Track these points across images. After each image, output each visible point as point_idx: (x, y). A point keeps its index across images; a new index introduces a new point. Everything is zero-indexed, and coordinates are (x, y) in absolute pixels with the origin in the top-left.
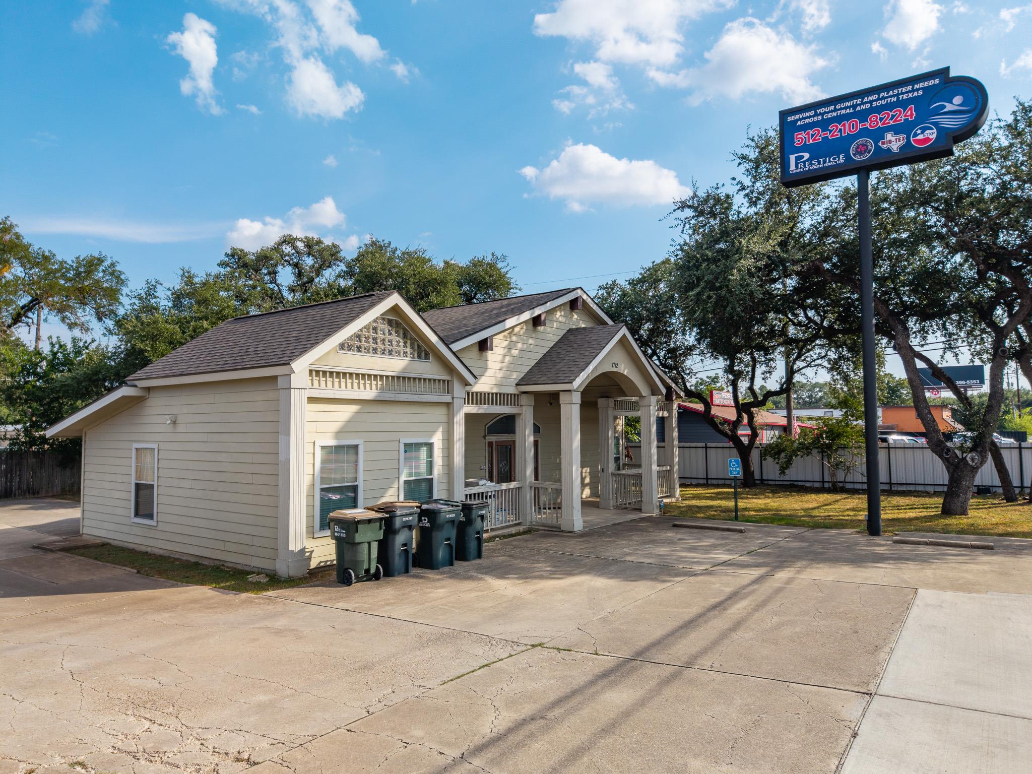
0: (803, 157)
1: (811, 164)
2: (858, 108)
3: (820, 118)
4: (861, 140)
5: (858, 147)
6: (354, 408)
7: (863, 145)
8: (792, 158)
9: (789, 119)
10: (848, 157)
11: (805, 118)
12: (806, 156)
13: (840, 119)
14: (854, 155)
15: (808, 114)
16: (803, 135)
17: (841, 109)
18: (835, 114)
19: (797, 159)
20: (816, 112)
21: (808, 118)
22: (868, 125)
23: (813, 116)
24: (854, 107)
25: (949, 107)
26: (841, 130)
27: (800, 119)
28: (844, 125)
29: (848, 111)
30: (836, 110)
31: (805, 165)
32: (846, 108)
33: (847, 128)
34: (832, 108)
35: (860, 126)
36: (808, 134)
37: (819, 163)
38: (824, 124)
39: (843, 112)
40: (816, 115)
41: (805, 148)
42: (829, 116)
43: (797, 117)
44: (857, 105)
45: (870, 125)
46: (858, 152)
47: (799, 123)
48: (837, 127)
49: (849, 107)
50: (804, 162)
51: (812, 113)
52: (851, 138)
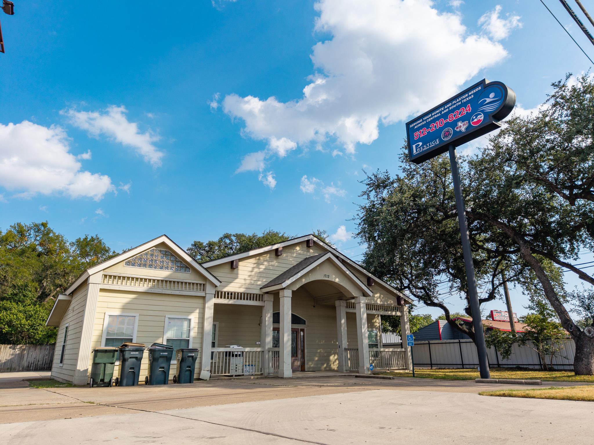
0: (419, 145)
1: (423, 148)
2: (443, 113)
3: (425, 122)
4: (446, 129)
5: (445, 134)
6: (133, 296)
7: (447, 131)
8: (414, 146)
9: (411, 126)
10: (441, 140)
11: (418, 124)
12: (421, 144)
13: (434, 121)
14: (444, 138)
15: (419, 122)
16: (418, 133)
17: (435, 115)
18: (432, 118)
19: (417, 146)
20: (423, 120)
21: (420, 123)
22: (448, 121)
23: (422, 122)
24: (441, 112)
25: (488, 100)
26: (436, 126)
27: (416, 125)
28: (437, 123)
29: (438, 115)
30: (432, 116)
31: (420, 149)
33: (438, 125)
34: (430, 115)
35: (445, 122)
36: (420, 132)
37: (427, 146)
38: (427, 125)
41: (420, 140)
42: (429, 120)
43: (414, 124)
45: (450, 120)
46: (446, 136)
47: (416, 127)
48: (433, 125)
49: (438, 113)
51: (421, 120)
52: (441, 129)
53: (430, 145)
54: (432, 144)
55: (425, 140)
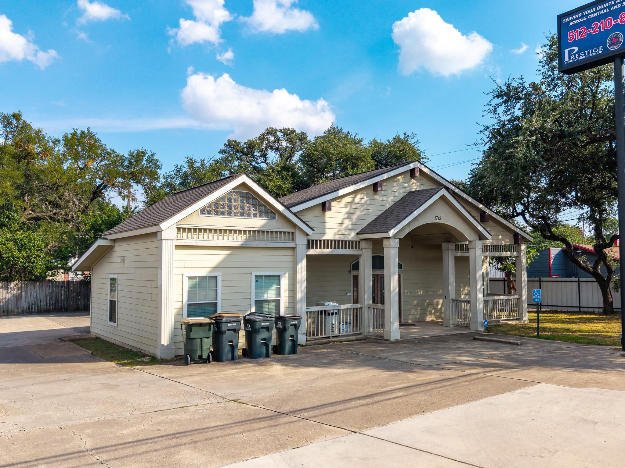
0: (574, 50)
1: (579, 55)
2: (612, 8)
3: (585, 18)
4: (614, 34)
5: (612, 40)
7: (616, 38)
8: (567, 51)
9: (564, 21)
10: (605, 48)
11: (575, 20)
12: (576, 49)
13: (599, 18)
14: (609, 46)
15: (577, 16)
16: (574, 33)
17: (600, 10)
18: (596, 14)
19: (570, 52)
20: (583, 14)
21: (577, 19)
22: (619, 22)
23: (581, 18)
24: (609, 7)
26: (600, 26)
27: (572, 21)
28: (602, 23)
29: (605, 11)
30: (596, 11)
31: (575, 57)
32: (603, 9)
33: (604, 25)
34: (594, 10)
35: (613, 23)
36: (577, 32)
37: (585, 55)
38: (588, 23)
39: (602, 12)
40: (583, 16)
41: (575, 44)
42: (592, 16)
43: (570, 19)
44: (612, 6)
45: (621, 22)
46: (613, 44)
47: (571, 24)
48: (597, 24)
49: (606, 8)
50: (575, 54)
51: (580, 15)
52: (607, 33)
53: (589, 53)
54: (592, 53)
55: (584, 45)
